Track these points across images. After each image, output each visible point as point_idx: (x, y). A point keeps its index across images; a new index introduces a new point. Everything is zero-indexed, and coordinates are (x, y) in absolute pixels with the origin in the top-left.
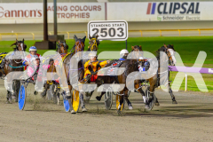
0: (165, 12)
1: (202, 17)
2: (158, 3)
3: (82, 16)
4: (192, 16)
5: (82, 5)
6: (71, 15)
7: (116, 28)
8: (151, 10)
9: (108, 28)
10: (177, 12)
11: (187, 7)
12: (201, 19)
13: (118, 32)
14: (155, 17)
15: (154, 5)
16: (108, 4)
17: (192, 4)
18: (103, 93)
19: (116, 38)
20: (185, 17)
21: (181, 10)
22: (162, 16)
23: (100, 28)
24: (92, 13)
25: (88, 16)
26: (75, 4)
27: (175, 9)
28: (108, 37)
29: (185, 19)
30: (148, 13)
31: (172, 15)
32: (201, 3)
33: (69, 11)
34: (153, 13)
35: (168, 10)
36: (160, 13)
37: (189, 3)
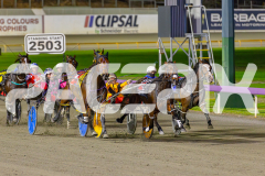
0: (103, 25)
1: (140, 30)
2: (95, 16)
3: (20, 29)
4: (130, 29)
5: (19, 18)
6: (8, 28)
7: (53, 41)
8: (89, 23)
9: (45, 41)
10: (115, 25)
11: (125, 20)
12: (140, 32)
13: (55, 45)
14: (93, 30)
15: (92, 18)
16: (46, 17)
17: (130, 17)
18: (125, 115)
19: (54, 51)
20: (123, 30)
21: (119, 23)
22: (99, 29)
23: (37, 41)
24: (29, 26)
25: (25, 29)
26: (12, 17)
27: (113, 22)
28: (45, 50)
29: (123, 32)
30: (86, 26)
31: (109, 28)
32: (139, 16)
33: (6, 24)
34: (91, 26)
35: (105, 23)
36: (98, 26)
37: (127, 16)
